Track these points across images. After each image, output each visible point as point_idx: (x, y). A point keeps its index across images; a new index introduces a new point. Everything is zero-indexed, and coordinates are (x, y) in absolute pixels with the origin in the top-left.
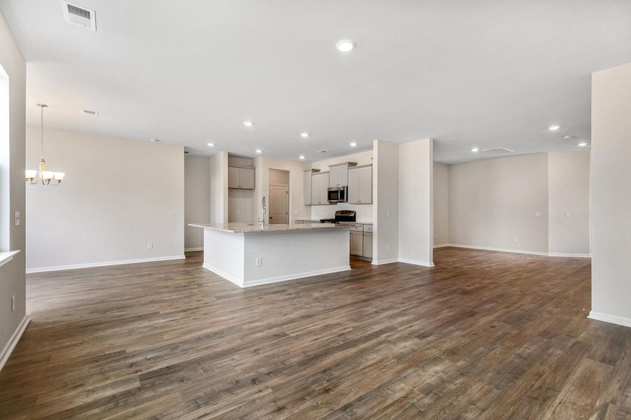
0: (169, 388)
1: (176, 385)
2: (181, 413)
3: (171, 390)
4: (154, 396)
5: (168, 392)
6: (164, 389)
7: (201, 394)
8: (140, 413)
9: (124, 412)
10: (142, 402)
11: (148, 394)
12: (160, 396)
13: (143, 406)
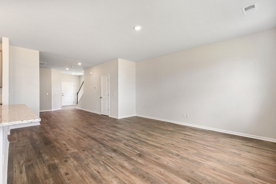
0: (200, 174)
1: (196, 172)
2: (206, 165)
3: (200, 172)
4: (208, 176)
5: (202, 173)
6: (202, 175)
7: (195, 164)
8: (217, 174)
9: (222, 179)
10: (213, 177)
11: (208, 178)
12: (205, 174)
13: (214, 176)
